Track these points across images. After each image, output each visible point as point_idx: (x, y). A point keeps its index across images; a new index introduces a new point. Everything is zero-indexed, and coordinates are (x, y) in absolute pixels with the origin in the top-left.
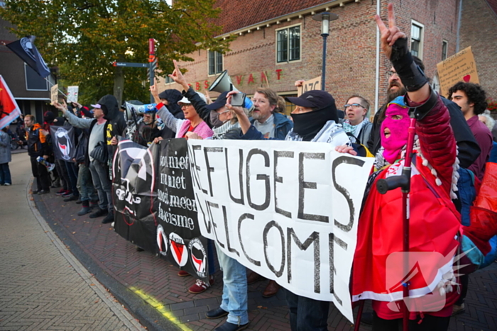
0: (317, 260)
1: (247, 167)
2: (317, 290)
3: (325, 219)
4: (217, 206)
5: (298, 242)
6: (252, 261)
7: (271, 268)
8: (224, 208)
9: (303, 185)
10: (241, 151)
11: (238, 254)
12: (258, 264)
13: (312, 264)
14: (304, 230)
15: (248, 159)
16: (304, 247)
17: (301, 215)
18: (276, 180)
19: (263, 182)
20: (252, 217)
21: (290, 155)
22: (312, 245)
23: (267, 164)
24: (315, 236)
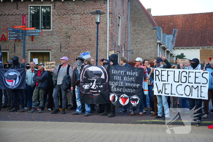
0: (198, 91)
1: (181, 75)
2: (198, 97)
3: (200, 83)
4: (169, 84)
5: (194, 88)
6: (180, 95)
7: (186, 95)
8: (172, 84)
9: (196, 77)
10: (179, 72)
11: (175, 94)
12: (183, 95)
13: (197, 92)
14: (195, 86)
15: (182, 73)
16: (195, 89)
17: (195, 83)
18: (189, 77)
19: (185, 77)
20: (181, 85)
21: (193, 72)
22: (197, 88)
23: (187, 74)
24: (198, 86)
